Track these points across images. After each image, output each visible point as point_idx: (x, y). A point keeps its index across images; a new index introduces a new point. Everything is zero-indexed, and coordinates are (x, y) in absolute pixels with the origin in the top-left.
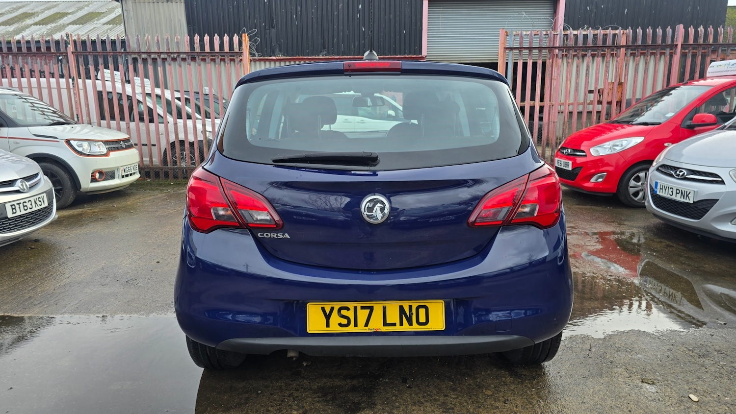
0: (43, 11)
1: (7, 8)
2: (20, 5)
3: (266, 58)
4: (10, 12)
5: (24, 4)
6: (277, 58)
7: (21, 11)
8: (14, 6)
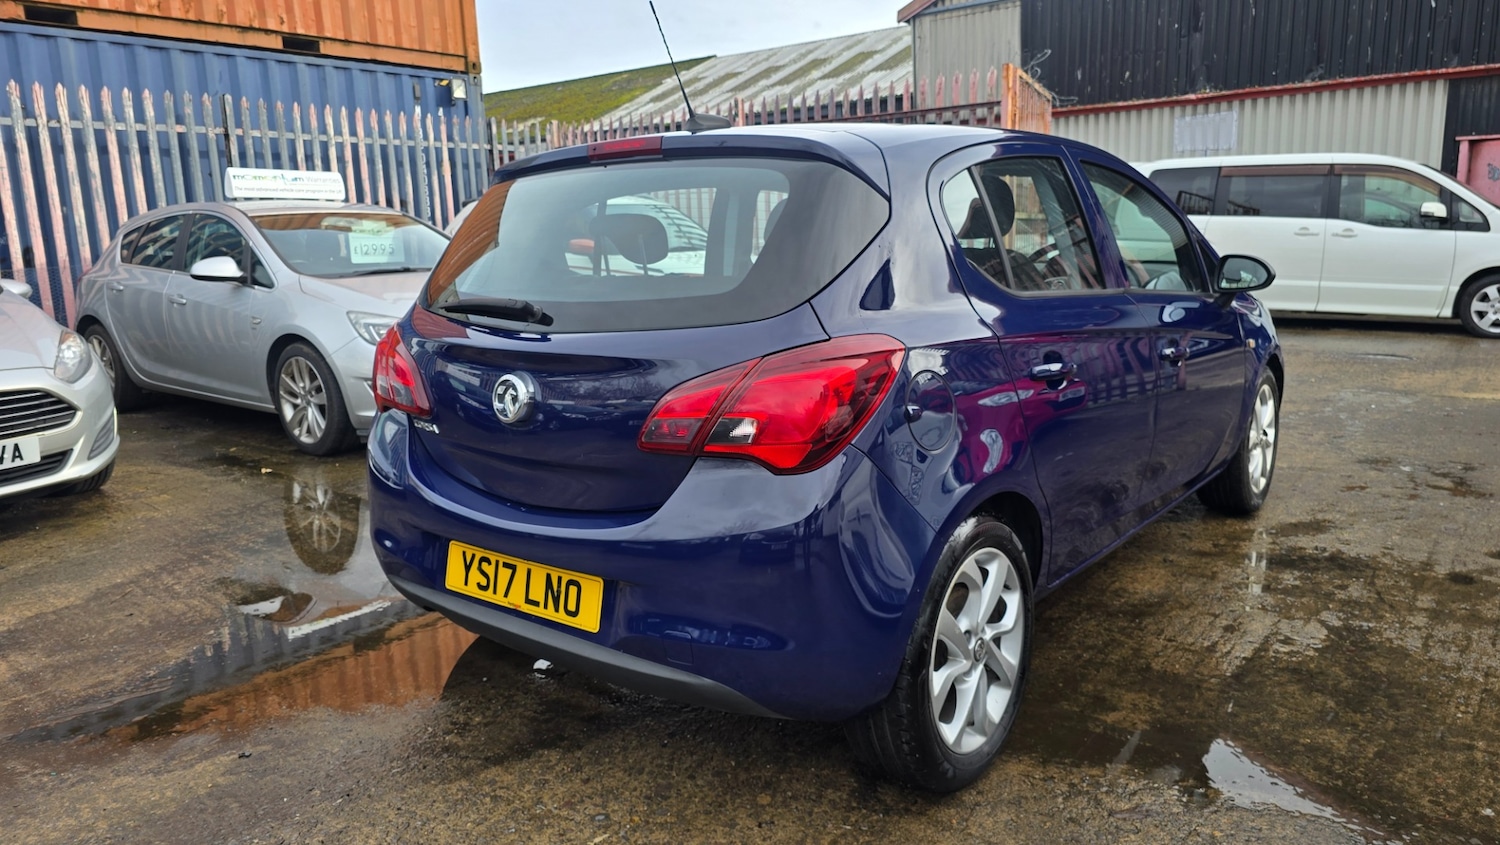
0: (840, 54)
1: (793, 56)
2: (811, 47)
3: (1174, 98)
4: (795, 61)
5: (819, 44)
6: (1200, 96)
7: (811, 57)
8: (803, 51)
